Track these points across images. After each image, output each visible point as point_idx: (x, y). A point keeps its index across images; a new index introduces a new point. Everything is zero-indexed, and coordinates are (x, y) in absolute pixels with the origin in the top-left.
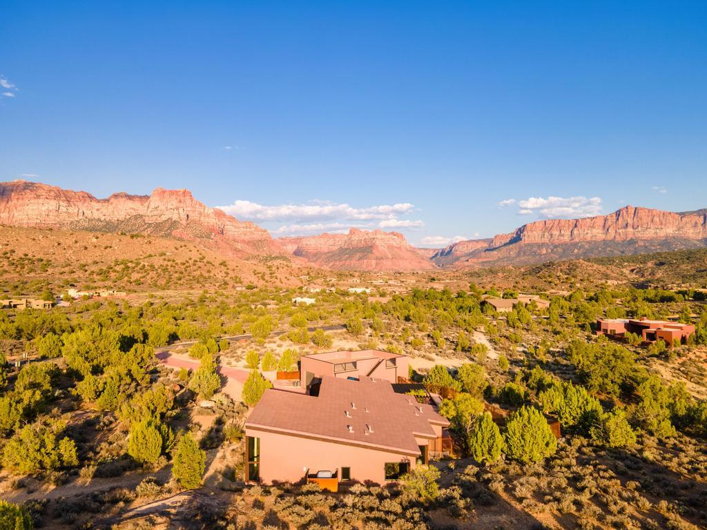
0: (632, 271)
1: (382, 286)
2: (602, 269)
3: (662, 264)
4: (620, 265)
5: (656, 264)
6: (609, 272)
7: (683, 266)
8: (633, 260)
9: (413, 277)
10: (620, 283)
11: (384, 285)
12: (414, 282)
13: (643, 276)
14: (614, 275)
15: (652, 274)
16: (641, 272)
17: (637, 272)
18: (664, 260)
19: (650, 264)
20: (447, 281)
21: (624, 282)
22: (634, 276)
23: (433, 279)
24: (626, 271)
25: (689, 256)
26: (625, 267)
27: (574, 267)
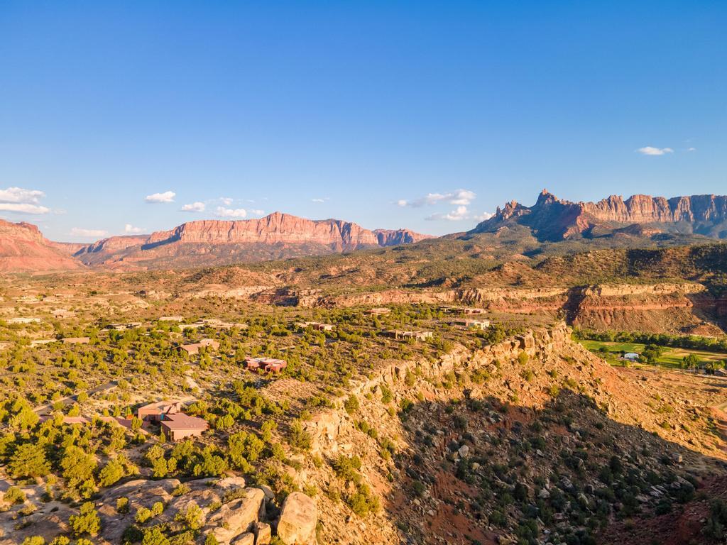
0: (278, 276)
1: (36, 305)
2: (255, 275)
3: (298, 270)
4: (269, 271)
5: (295, 270)
6: (260, 278)
7: (313, 273)
8: (279, 266)
9: (70, 292)
10: (268, 288)
11: (39, 304)
12: (72, 296)
13: (286, 281)
14: (264, 281)
15: (292, 279)
16: (284, 278)
17: (282, 278)
18: (300, 267)
19: (291, 270)
20: (111, 294)
21: (272, 287)
22: (279, 281)
23: (94, 293)
24: (273, 277)
25: (318, 262)
26: (271, 273)
27: (232, 274)
